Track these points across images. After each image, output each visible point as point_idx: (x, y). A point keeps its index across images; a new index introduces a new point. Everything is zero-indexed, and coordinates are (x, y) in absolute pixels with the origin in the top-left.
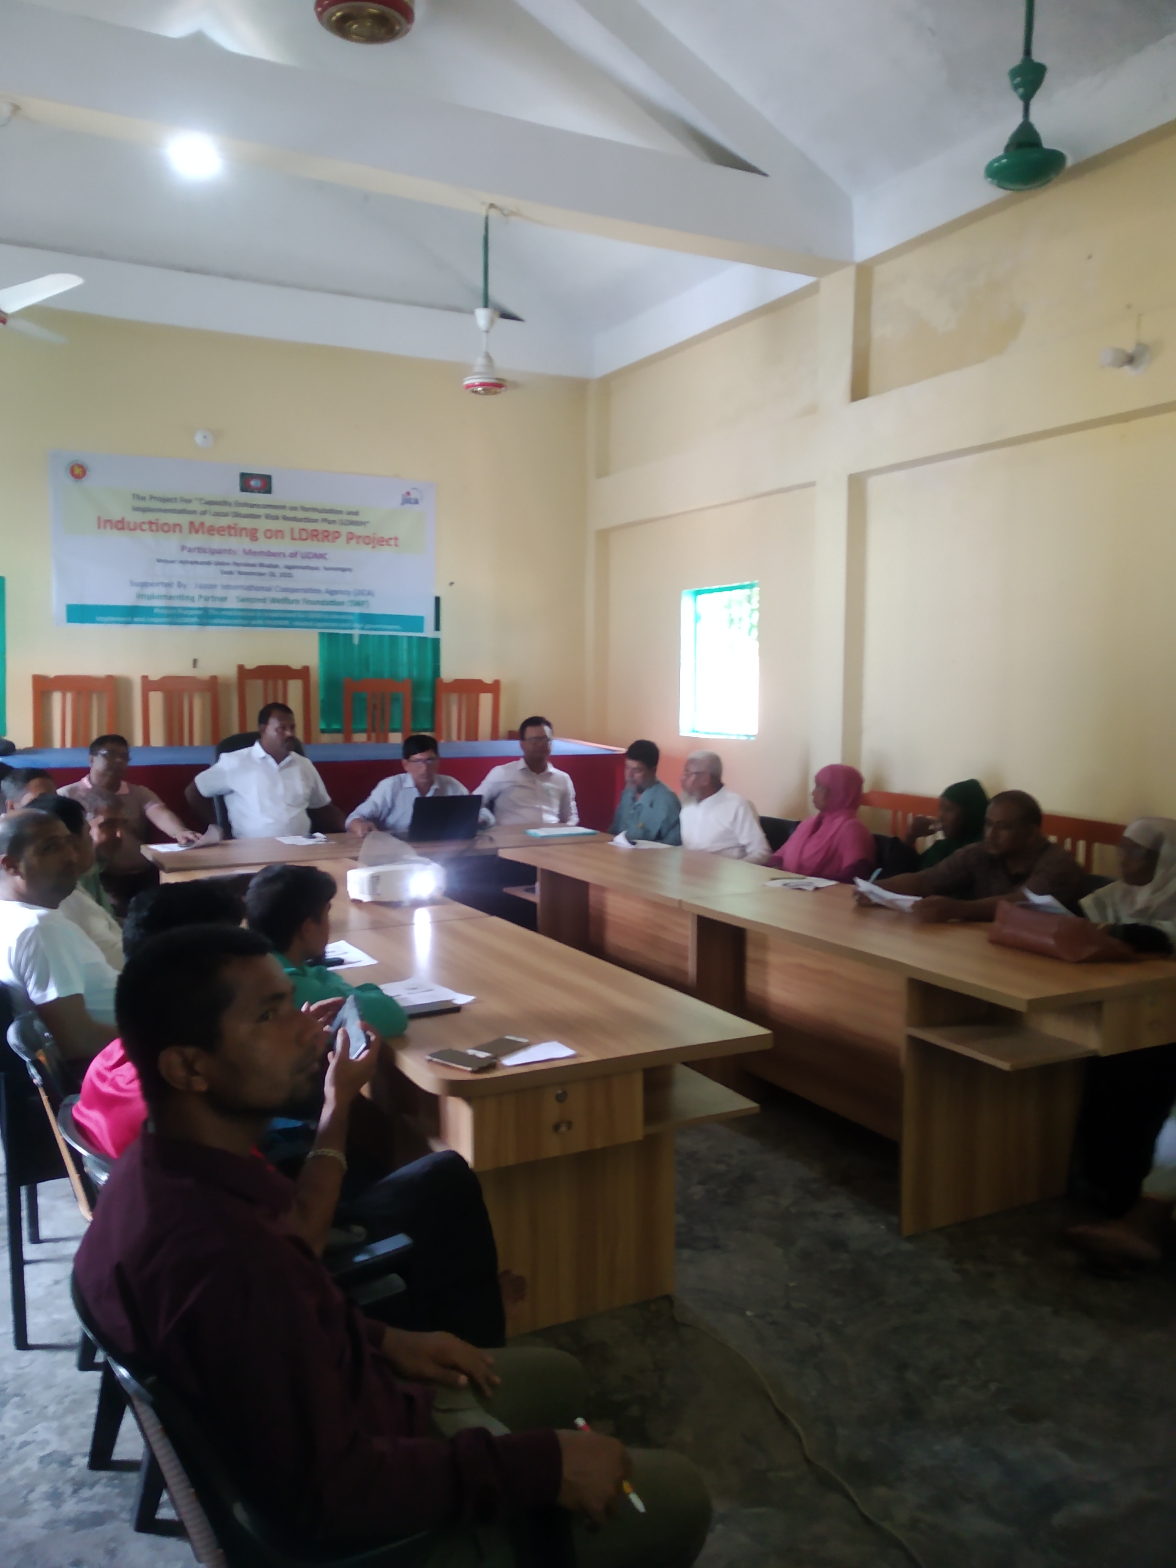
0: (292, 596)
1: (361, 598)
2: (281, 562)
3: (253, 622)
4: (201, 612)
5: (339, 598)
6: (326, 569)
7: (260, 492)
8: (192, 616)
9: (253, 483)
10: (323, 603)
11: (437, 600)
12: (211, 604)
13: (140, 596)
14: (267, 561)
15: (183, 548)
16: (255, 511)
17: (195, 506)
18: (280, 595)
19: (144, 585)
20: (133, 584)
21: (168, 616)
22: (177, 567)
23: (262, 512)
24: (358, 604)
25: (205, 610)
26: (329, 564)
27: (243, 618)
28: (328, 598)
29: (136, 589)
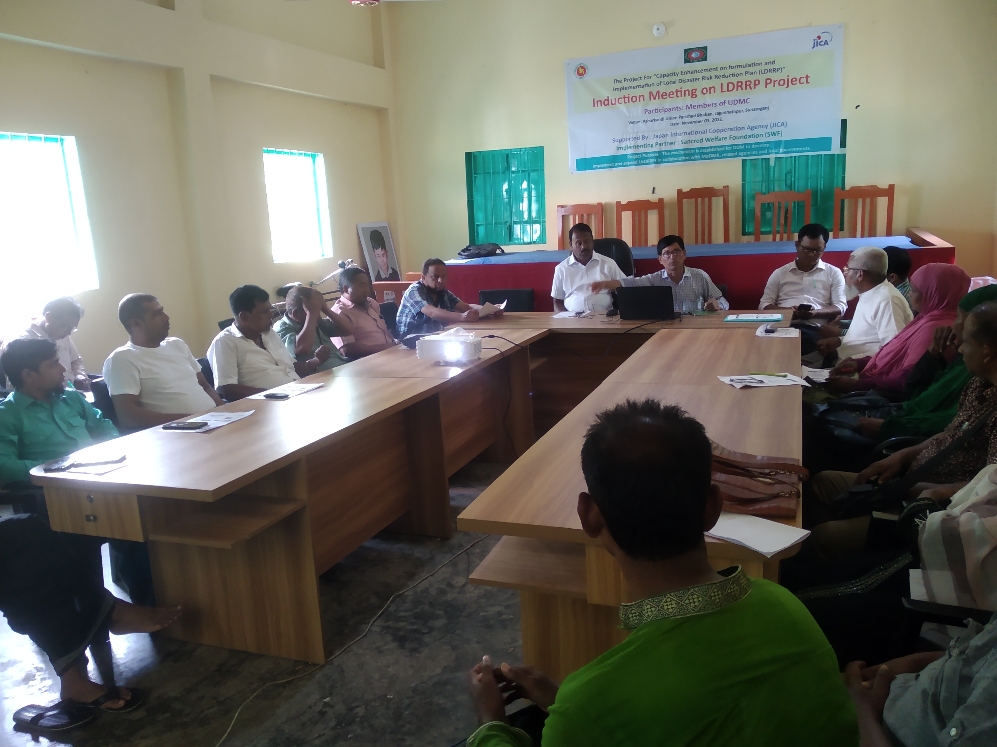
0: (721, 135)
1: (775, 129)
2: (713, 110)
3: (692, 158)
4: (657, 154)
5: (757, 132)
6: (747, 110)
7: (698, 61)
8: (652, 158)
9: (694, 55)
10: (745, 137)
11: (844, 123)
12: (664, 148)
13: (619, 148)
14: (702, 111)
15: (646, 111)
16: (695, 76)
17: (654, 80)
18: (713, 136)
19: (621, 141)
20: (614, 141)
21: (636, 160)
22: (641, 125)
23: (700, 75)
24: (774, 134)
25: (660, 152)
26: (749, 107)
27: (686, 155)
28: (749, 132)
29: (616, 144)
